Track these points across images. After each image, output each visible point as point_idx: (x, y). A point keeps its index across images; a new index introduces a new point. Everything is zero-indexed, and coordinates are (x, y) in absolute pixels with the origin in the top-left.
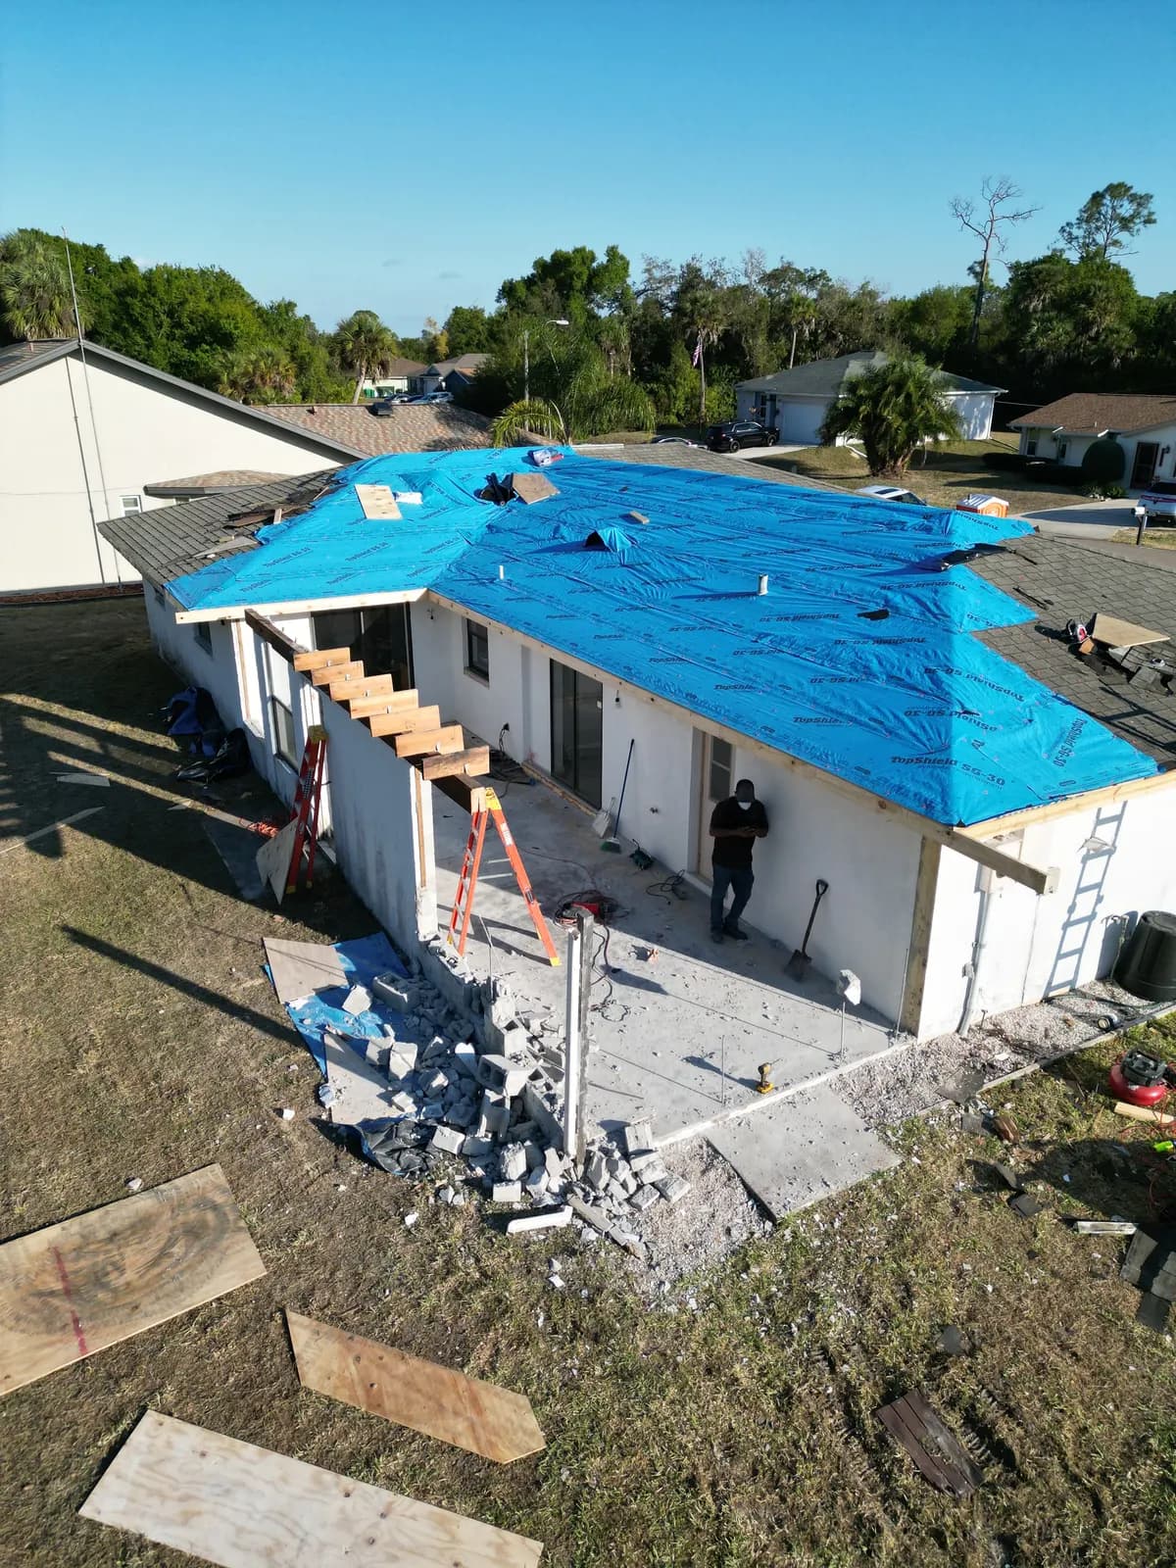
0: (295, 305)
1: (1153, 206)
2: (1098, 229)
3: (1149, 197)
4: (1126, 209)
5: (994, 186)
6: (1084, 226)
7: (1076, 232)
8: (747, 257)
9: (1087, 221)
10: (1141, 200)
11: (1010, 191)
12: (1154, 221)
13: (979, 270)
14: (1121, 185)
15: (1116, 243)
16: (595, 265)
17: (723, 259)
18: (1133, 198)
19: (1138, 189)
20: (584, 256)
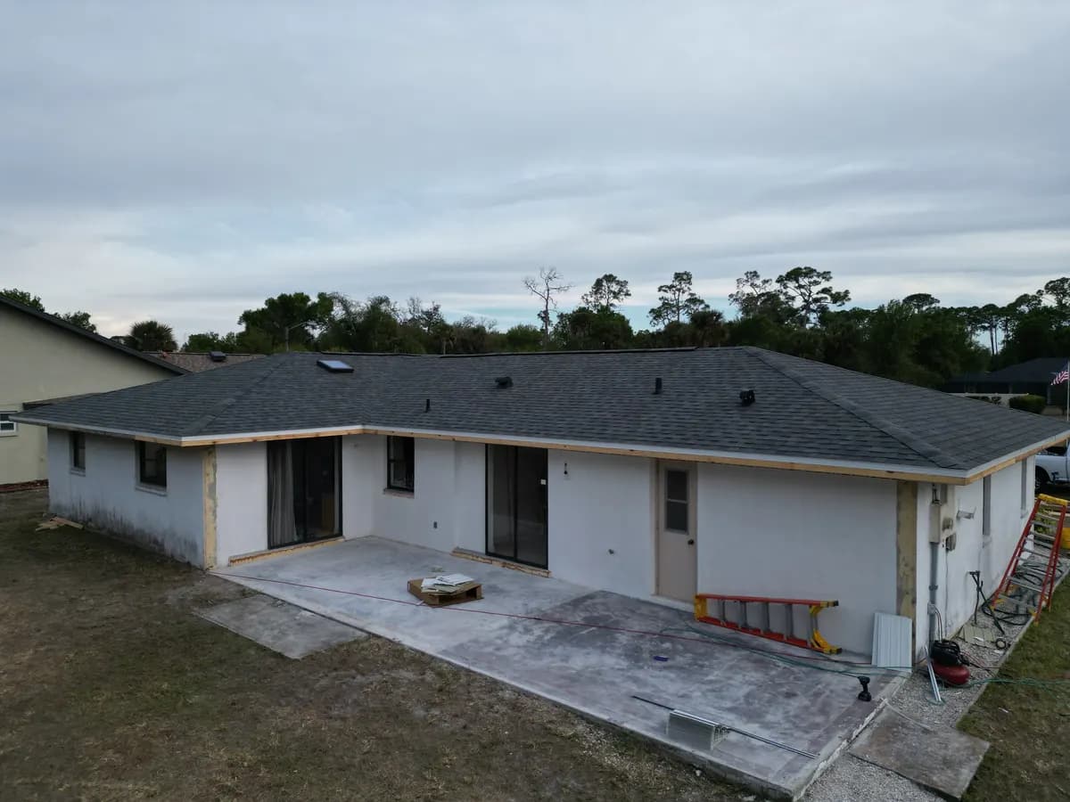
0: (89, 316)
1: (629, 287)
2: (602, 297)
3: (626, 282)
4: (615, 288)
5: (547, 272)
6: (594, 296)
7: (590, 299)
8: (411, 302)
9: (596, 293)
10: (623, 284)
11: (556, 275)
12: (630, 295)
13: (544, 316)
14: (611, 276)
15: (612, 305)
16: (310, 303)
17: (396, 303)
18: (618, 283)
19: (620, 278)
20: (303, 298)
